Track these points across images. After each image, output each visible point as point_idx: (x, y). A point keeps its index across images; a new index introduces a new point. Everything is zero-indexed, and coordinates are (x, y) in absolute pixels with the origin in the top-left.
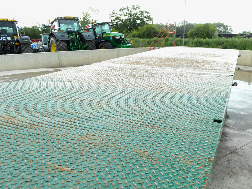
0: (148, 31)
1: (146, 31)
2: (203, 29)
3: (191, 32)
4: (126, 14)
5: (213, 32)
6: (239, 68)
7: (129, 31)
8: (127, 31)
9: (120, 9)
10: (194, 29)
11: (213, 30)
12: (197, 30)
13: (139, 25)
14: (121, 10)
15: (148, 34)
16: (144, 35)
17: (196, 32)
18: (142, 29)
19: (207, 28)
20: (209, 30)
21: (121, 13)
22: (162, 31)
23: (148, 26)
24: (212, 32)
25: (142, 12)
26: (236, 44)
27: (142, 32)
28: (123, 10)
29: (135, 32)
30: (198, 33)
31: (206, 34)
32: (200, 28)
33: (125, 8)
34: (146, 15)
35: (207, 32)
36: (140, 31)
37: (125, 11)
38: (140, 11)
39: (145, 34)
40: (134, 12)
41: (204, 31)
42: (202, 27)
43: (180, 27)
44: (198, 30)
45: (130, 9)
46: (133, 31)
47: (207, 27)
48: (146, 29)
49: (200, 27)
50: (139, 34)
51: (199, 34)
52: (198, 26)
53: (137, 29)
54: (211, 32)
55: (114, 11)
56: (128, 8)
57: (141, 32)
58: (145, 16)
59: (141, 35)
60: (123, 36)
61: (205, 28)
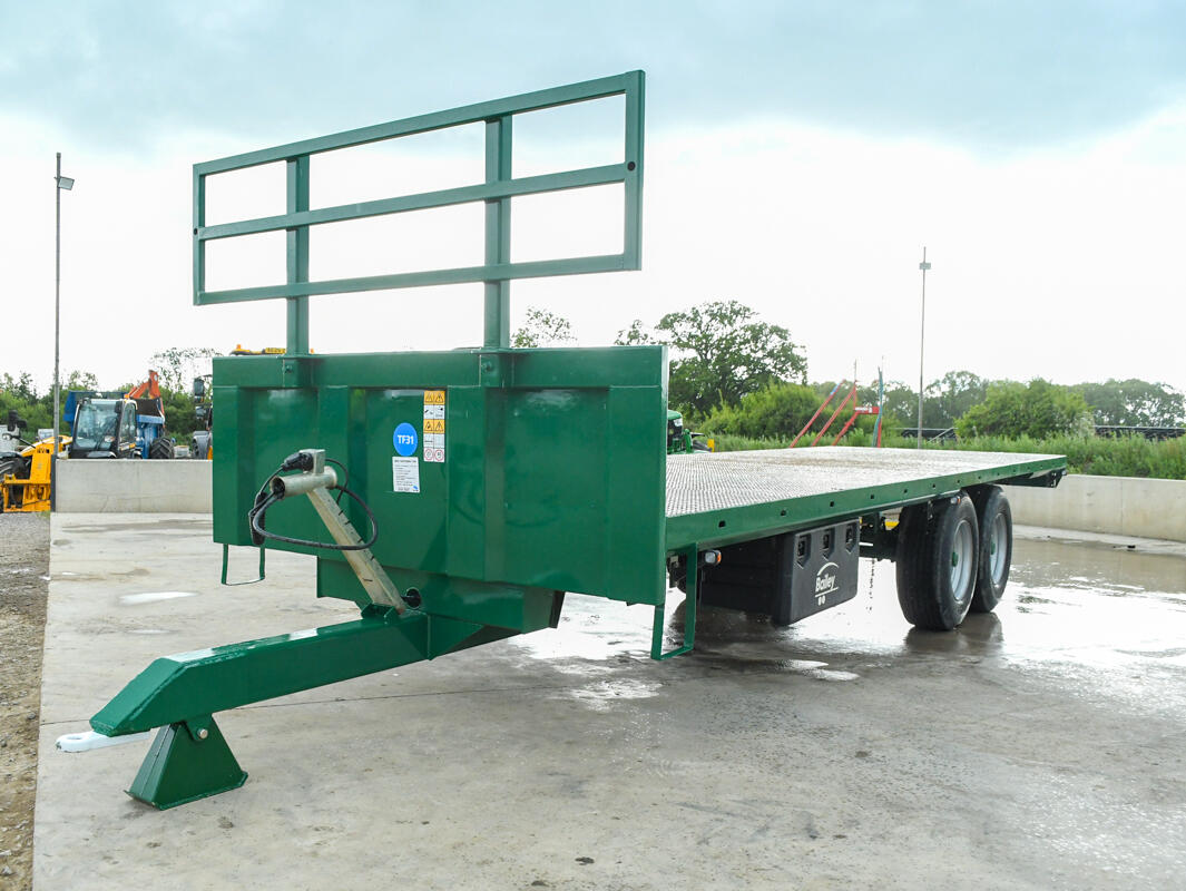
0: (782, 410)
1: (775, 412)
2: (1027, 406)
3: (973, 417)
4: (685, 340)
5: (1068, 416)
6: (1133, 547)
7: (696, 415)
8: (692, 414)
9: (663, 316)
10: (987, 404)
11: (1068, 407)
12: (999, 405)
13: (743, 386)
14: (666, 324)
15: (782, 424)
16: (764, 427)
17: (996, 417)
18: (756, 404)
19: (1041, 399)
20: (1051, 408)
21: (666, 335)
22: (846, 411)
23: (784, 390)
24: (1065, 417)
25: (756, 333)
26: (1148, 460)
27: (755, 413)
28: (675, 324)
29: (725, 414)
30: (1002, 420)
31: (1038, 426)
32: (1012, 399)
33: (684, 316)
34: (774, 342)
35: (1044, 417)
36: (748, 411)
37: (684, 328)
38: (746, 329)
39: (770, 424)
40: (720, 331)
41: (1029, 415)
42: (1018, 396)
43: (942, 398)
44: (1003, 408)
45: (706, 319)
46: (720, 409)
47: (1044, 394)
48: (773, 405)
49: (1011, 395)
50: (742, 423)
51: (1006, 426)
52: (1003, 393)
53: (734, 402)
54: (1062, 416)
55: (633, 327)
56: (696, 313)
57: (750, 415)
58: (769, 347)
59: (751, 428)
60: (681, 420)
61: (1032, 400)
